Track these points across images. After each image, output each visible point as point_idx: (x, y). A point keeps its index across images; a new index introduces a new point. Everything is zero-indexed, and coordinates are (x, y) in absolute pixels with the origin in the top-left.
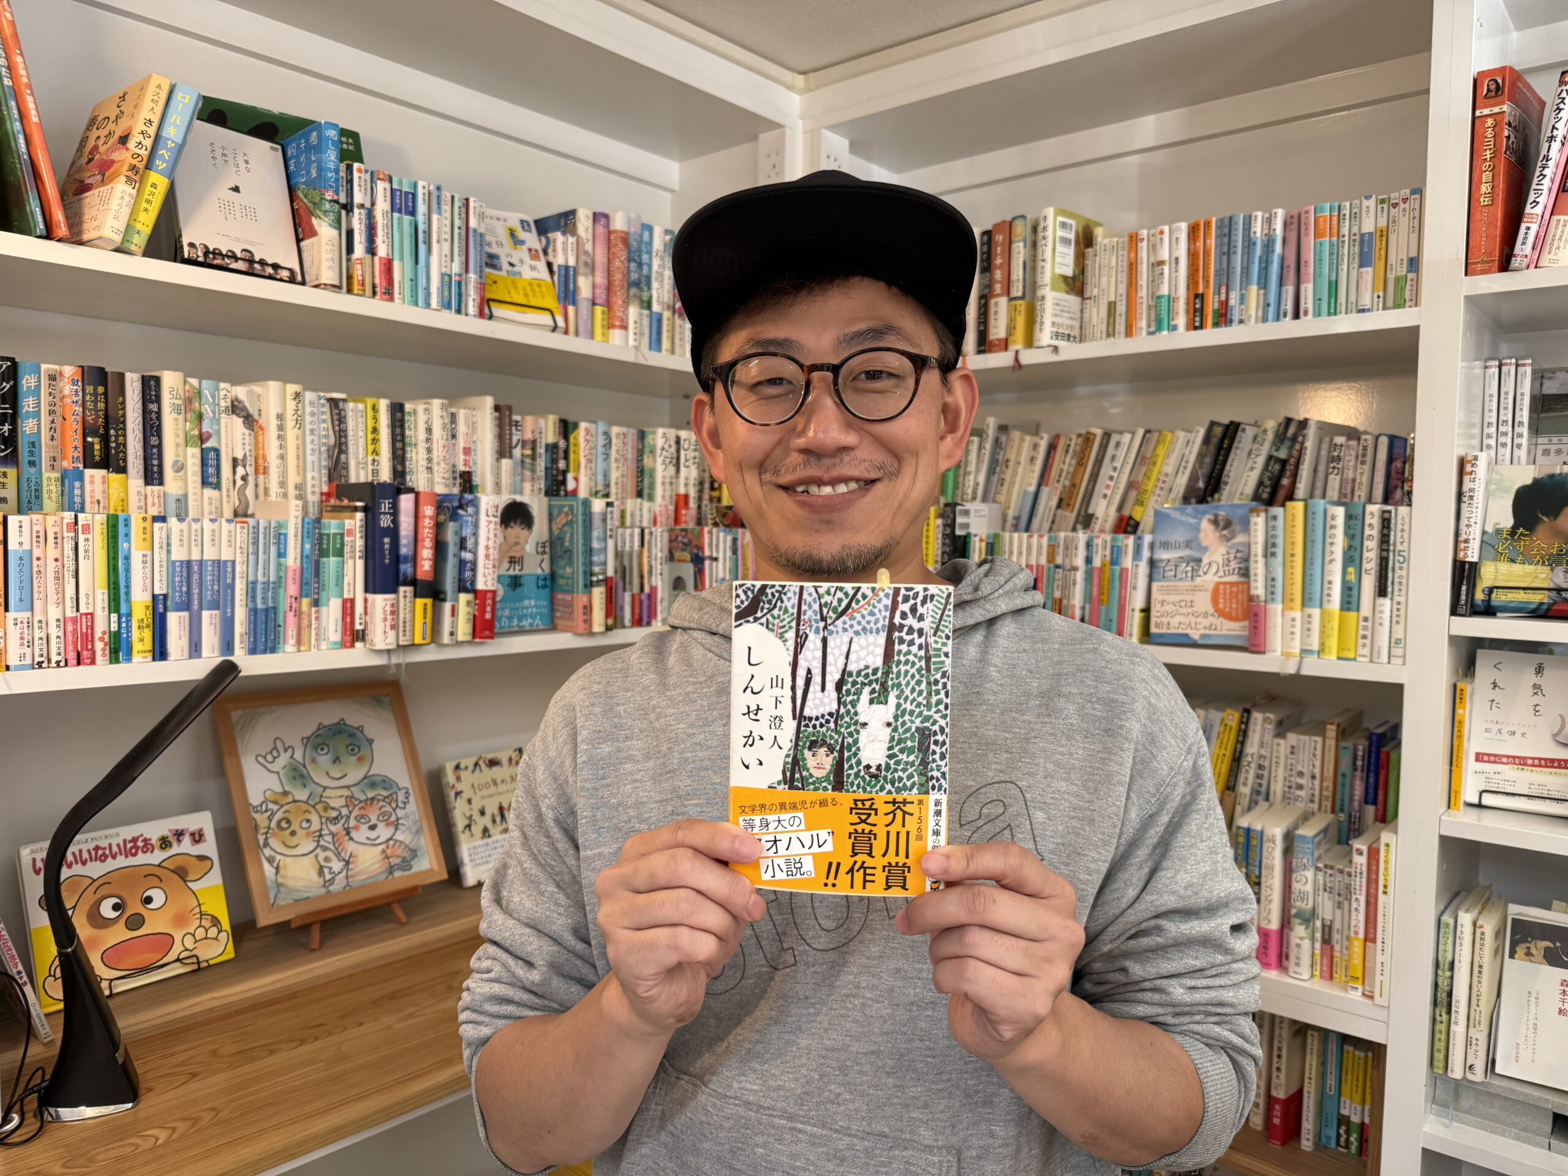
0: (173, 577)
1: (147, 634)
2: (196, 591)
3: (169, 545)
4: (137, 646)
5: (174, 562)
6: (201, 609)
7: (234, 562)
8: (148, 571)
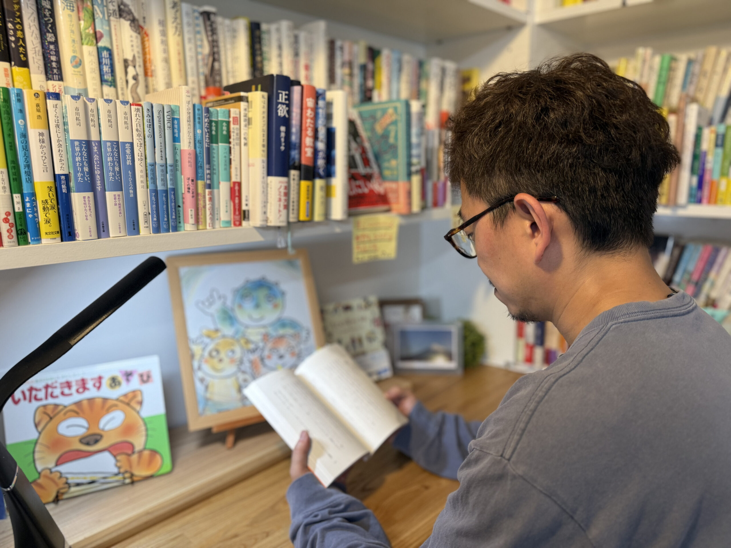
0: (74, 157)
1: (53, 215)
2: (97, 172)
3: (65, 124)
4: (44, 228)
5: (73, 141)
6: (104, 190)
7: (132, 144)
8: (47, 150)
